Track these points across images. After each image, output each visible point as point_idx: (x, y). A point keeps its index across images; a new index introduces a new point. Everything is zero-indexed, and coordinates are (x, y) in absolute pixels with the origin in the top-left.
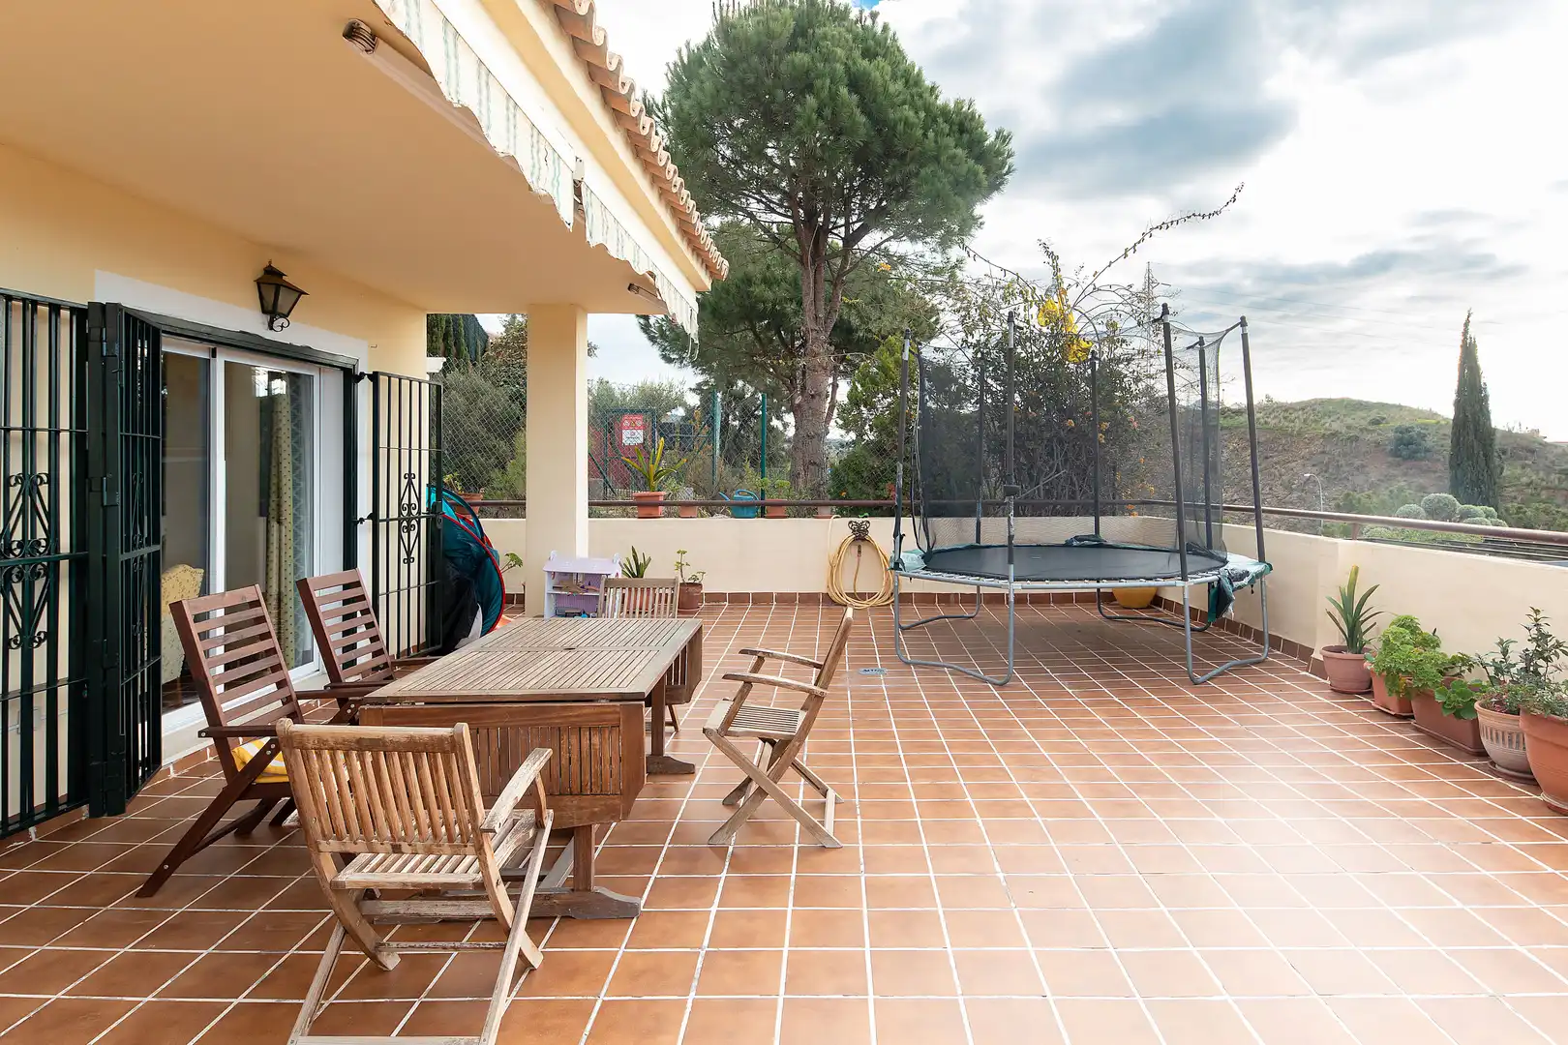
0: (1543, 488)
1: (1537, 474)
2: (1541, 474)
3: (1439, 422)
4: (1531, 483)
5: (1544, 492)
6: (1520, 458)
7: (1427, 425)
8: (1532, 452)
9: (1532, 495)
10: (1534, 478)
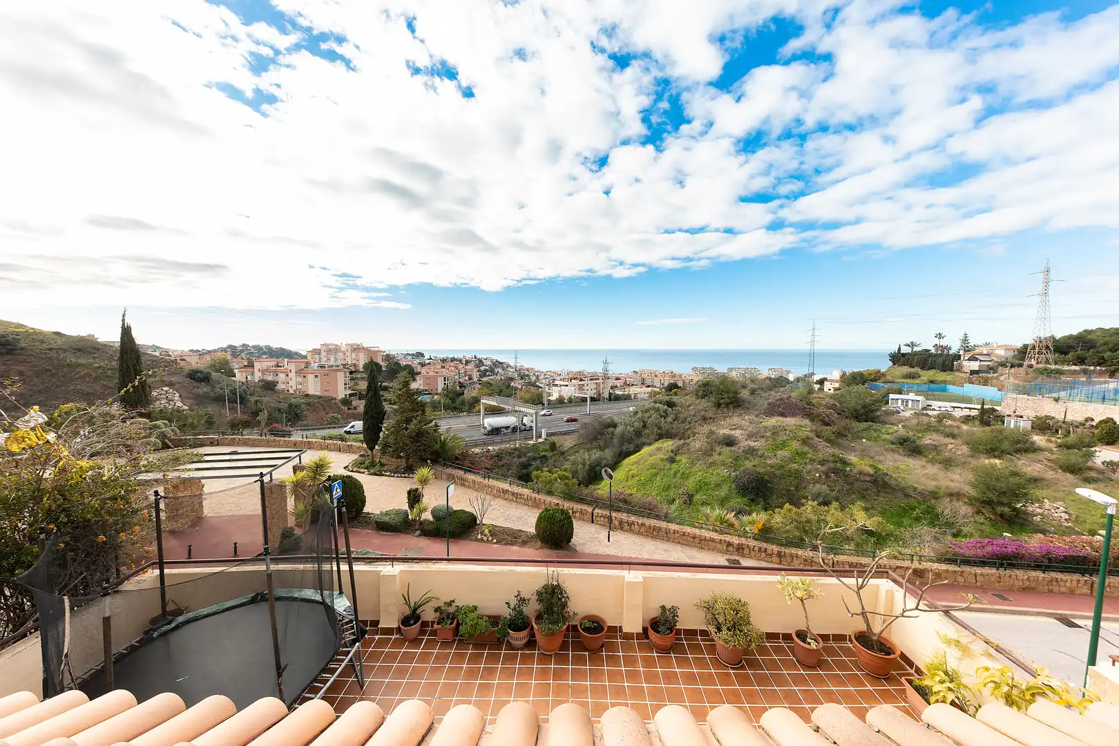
0: (108, 369)
1: (104, 362)
2: (106, 362)
3: (27, 331)
4: (100, 367)
5: (109, 371)
6: (91, 353)
7: (19, 332)
8: (98, 349)
9: (102, 373)
10: (102, 364)
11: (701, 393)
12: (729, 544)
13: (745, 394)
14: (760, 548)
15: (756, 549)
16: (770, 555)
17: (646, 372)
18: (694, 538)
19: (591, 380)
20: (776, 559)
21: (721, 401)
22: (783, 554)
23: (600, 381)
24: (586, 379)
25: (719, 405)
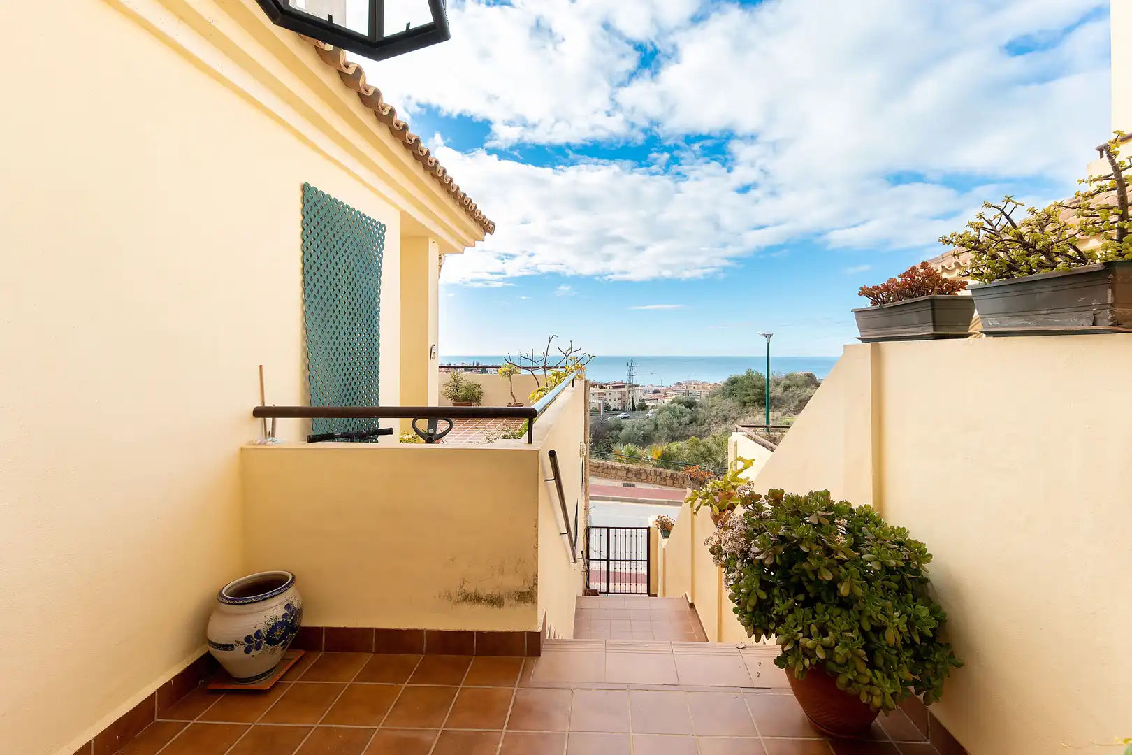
11: (728, 392)
12: (628, 471)
13: (777, 392)
14: (655, 472)
15: (652, 473)
16: (665, 478)
17: (693, 383)
18: (598, 467)
19: (614, 387)
20: (669, 482)
21: (747, 399)
22: (675, 476)
23: (626, 389)
24: (608, 386)
25: (744, 404)
